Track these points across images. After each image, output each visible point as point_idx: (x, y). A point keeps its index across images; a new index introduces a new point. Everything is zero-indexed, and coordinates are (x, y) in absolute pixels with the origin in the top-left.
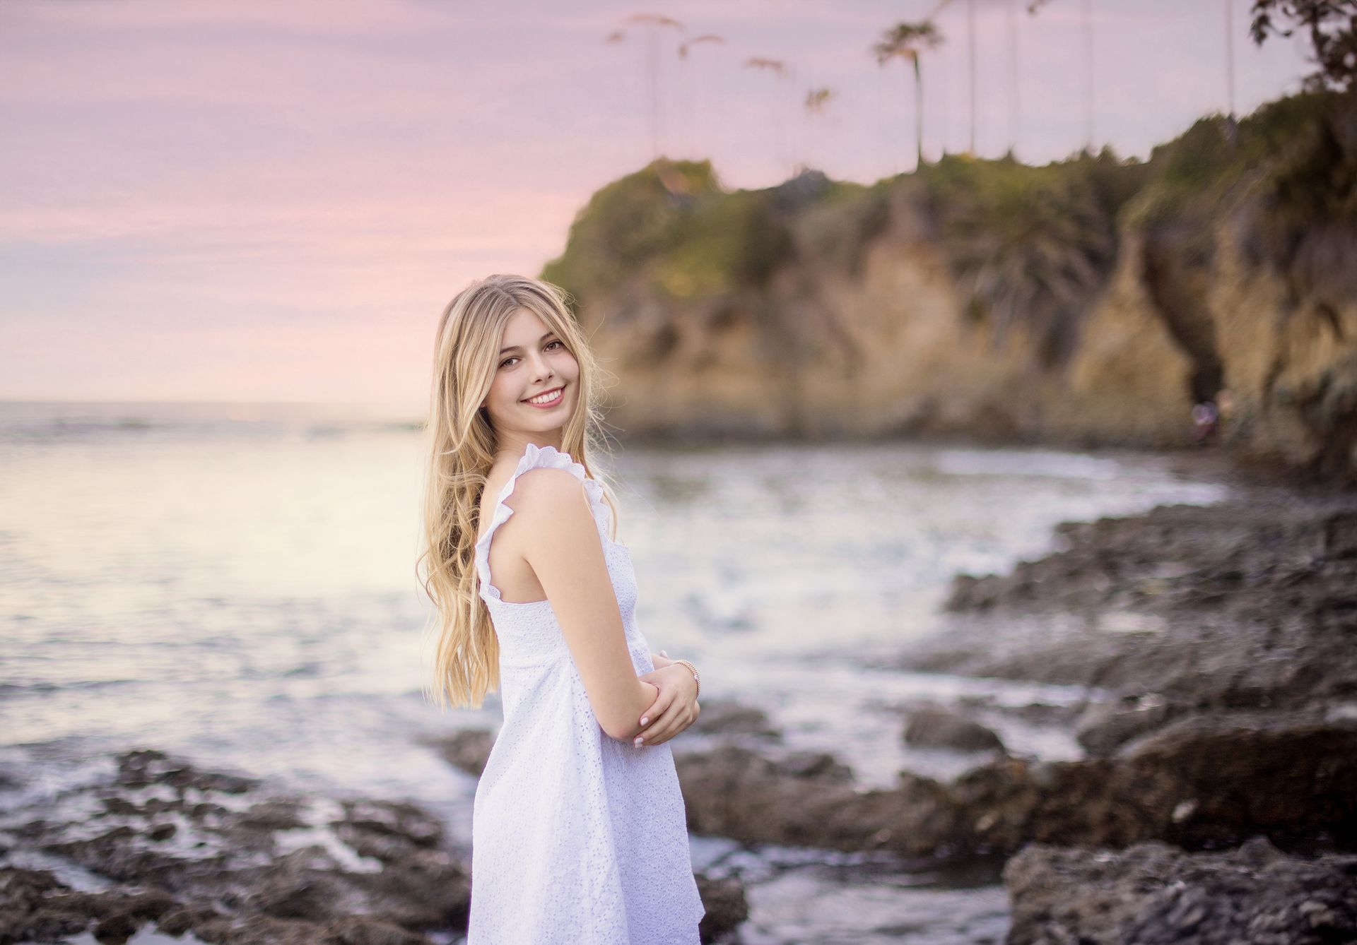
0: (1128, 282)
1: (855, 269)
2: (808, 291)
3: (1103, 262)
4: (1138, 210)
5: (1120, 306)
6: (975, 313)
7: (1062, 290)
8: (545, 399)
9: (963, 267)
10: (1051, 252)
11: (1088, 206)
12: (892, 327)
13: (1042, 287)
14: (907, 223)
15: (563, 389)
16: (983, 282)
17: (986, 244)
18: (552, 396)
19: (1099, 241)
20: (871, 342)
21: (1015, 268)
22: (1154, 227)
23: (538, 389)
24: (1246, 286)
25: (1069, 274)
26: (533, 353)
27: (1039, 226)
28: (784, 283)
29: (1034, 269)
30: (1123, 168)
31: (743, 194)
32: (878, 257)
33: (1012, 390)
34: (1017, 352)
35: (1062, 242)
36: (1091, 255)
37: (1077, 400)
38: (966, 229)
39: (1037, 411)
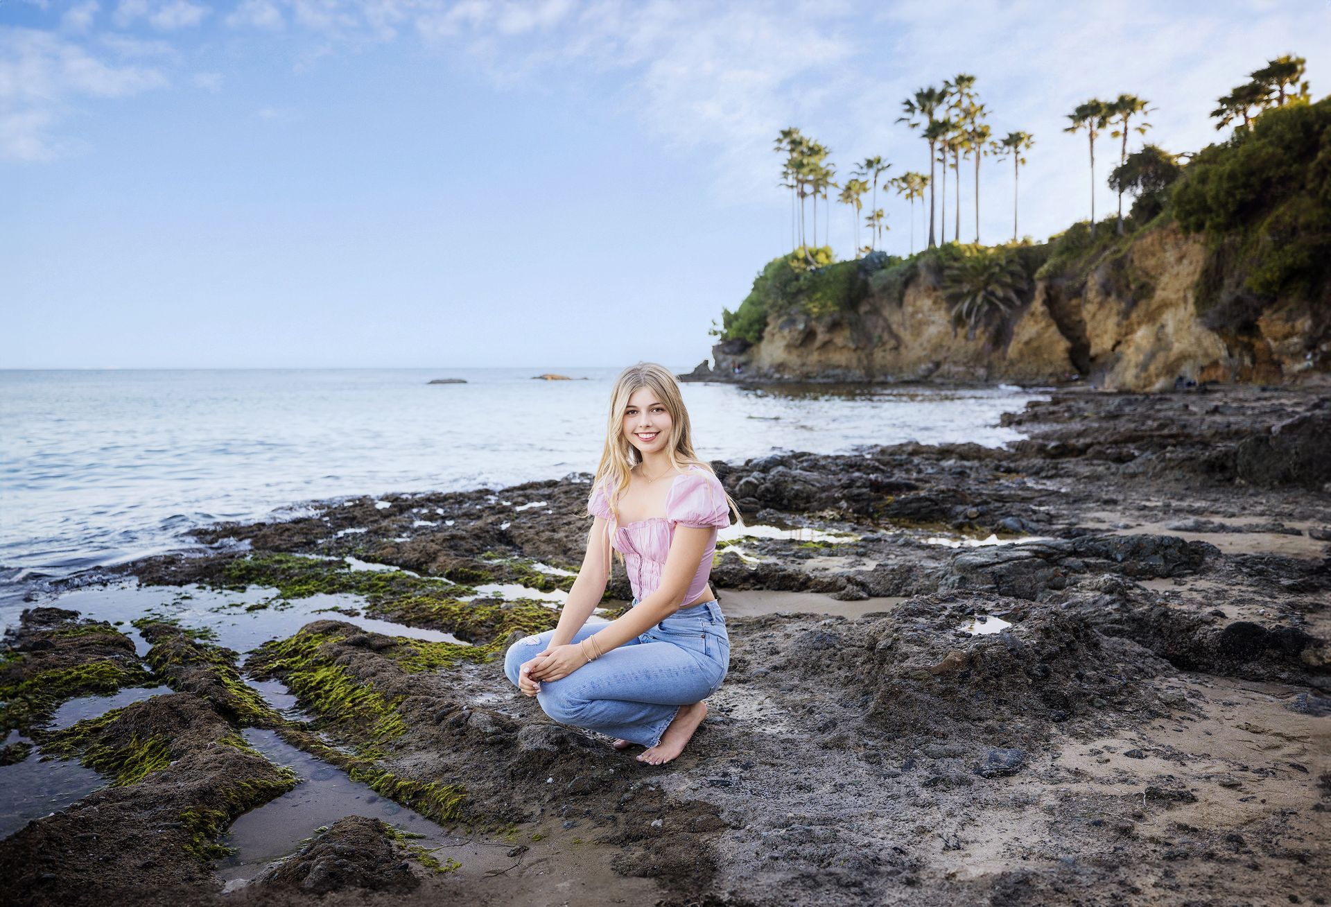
0: (1038, 305)
1: (900, 301)
2: (875, 311)
3: (1026, 296)
4: (1043, 269)
5: (1033, 316)
6: (959, 321)
7: (1004, 309)
9: (954, 299)
10: (1000, 291)
11: (1017, 267)
12: (917, 329)
13: (994, 308)
14: (926, 278)
15: (656, 433)
16: (964, 306)
17: (966, 288)
19: (1024, 286)
20: (906, 335)
21: (980, 298)
22: (1051, 277)
23: (641, 430)
24: (1101, 305)
25: (1006, 301)
26: (644, 411)
27: (993, 278)
28: (864, 308)
29: (990, 297)
30: (1034, 247)
31: (844, 263)
32: (910, 294)
33: (977, 358)
34: (981, 339)
35: (1004, 285)
36: (1020, 293)
37: (1012, 363)
38: (957, 280)
39: (989, 367)
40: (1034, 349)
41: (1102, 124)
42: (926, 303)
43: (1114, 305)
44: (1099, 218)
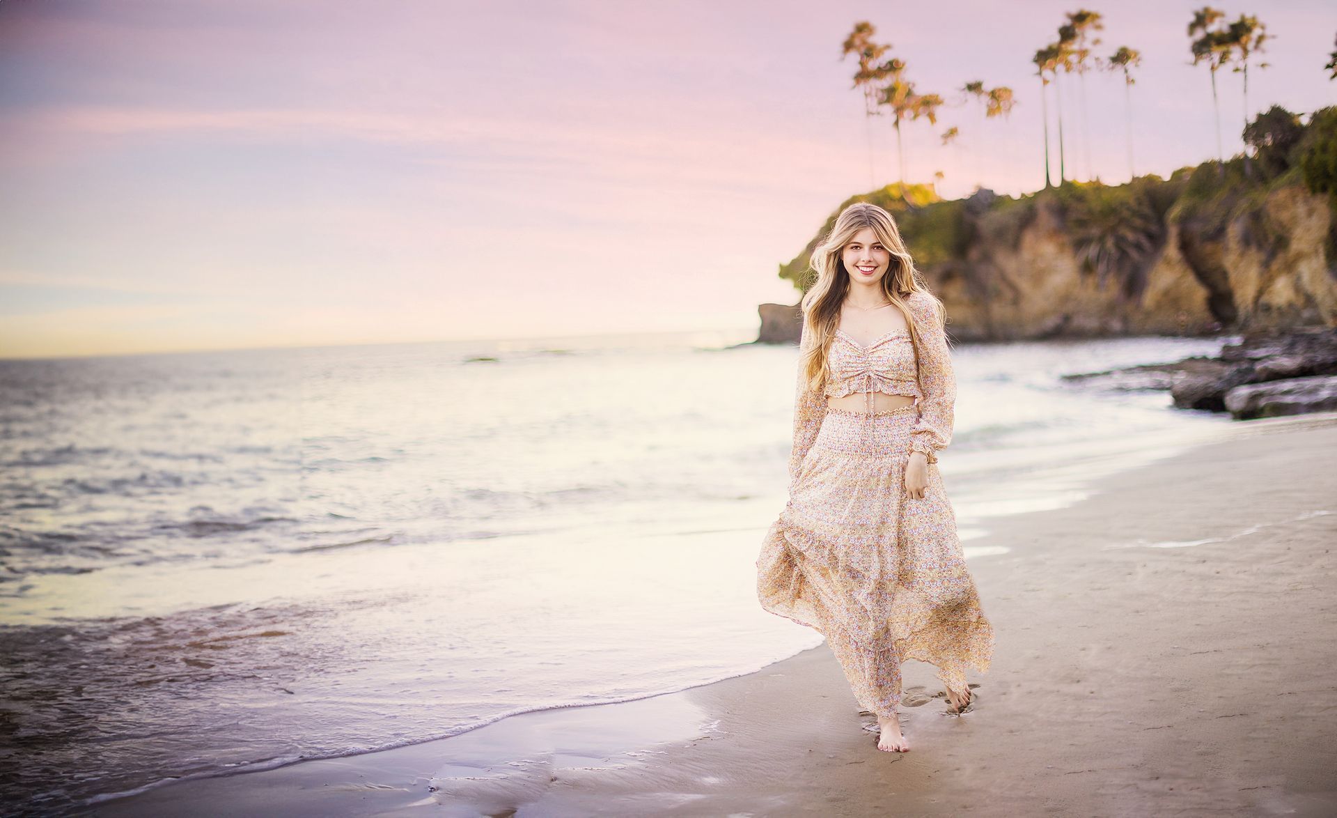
0: (1172, 250)
1: (1016, 246)
2: (987, 258)
3: (1157, 240)
4: (1175, 212)
5: (1168, 262)
6: (1087, 268)
7: (1134, 254)
8: (865, 269)
9: (1080, 244)
10: (1130, 236)
11: (1147, 210)
12: (1038, 277)
13: (1123, 254)
14: (1046, 220)
15: (876, 268)
16: (1092, 251)
17: (1095, 231)
18: (868, 269)
19: (1154, 228)
20: (1024, 285)
21: (1110, 243)
22: (1184, 220)
23: (863, 264)
24: (1242, 255)
25: (1138, 247)
26: (866, 248)
27: (1122, 221)
28: (974, 254)
29: (1120, 242)
32: (1028, 238)
33: (1111, 309)
34: (1112, 288)
35: (1134, 229)
36: (1151, 237)
37: (1148, 314)
38: (1082, 223)
39: (1125, 319)
40: (1172, 299)
41: (1223, 59)
42: (1048, 249)
43: (1255, 256)
44: (1227, 157)
